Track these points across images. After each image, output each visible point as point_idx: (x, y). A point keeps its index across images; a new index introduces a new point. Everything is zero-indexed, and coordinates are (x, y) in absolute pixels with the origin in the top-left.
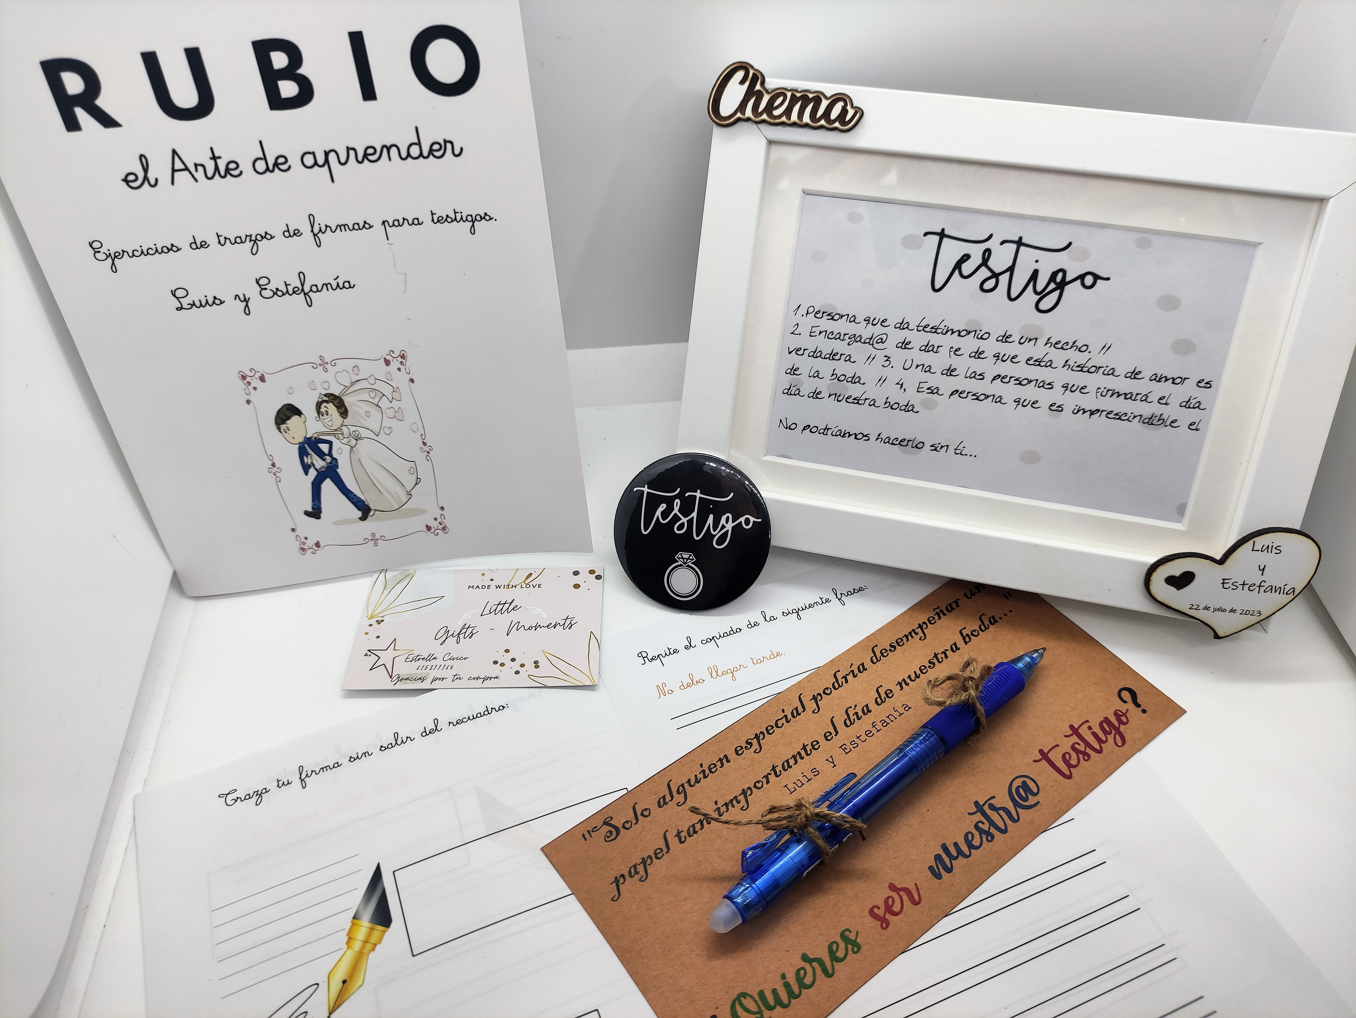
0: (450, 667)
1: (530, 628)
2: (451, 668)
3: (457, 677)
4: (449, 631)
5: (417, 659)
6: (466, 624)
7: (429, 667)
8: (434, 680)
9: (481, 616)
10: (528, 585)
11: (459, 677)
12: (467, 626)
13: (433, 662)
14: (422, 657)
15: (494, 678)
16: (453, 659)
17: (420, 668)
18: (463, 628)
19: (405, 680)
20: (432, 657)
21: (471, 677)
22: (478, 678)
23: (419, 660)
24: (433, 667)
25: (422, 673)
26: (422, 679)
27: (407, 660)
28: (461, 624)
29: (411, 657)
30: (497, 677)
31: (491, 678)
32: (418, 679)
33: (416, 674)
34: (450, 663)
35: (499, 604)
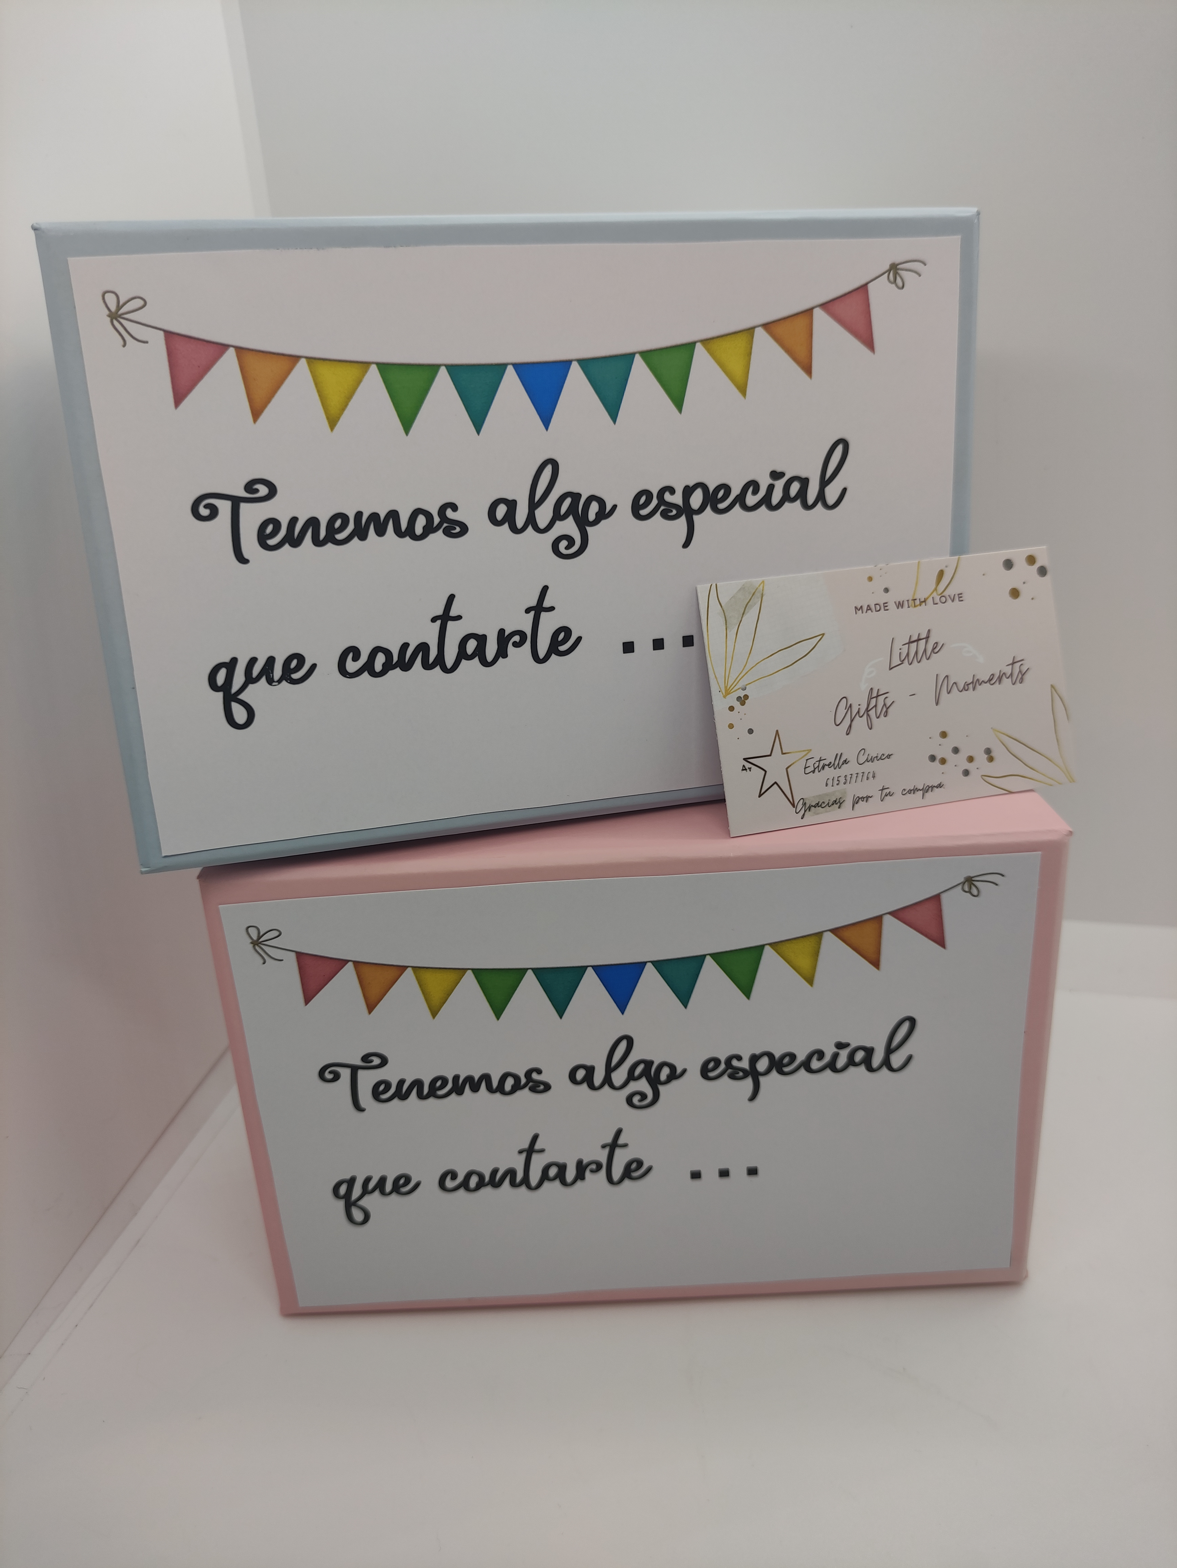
0: (871, 775)
1: (966, 688)
2: (874, 777)
3: (886, 793)
4: (851, 705)
5: (820, 765)
6: (872, 689)
7: (842, 780)
8: (856, 802)
9: (891, 669)
10: (944, 598)
11: (887, 791)
12: (875, 694)
13: (845, 770)
14: (827, 762)
15: (937, 787)
16: (872, 760)
17: (830, 782)
18: (870, 698)
19: (815, 807)
20: (840, 761)
21: (904, 790)
22: (914, 790)
23: (823, 768)
24: (848, 778)
25: (834, 791)
26: (838, 803)
27: (808, 770)
28: (864, 688)
29: (811, 763)
30: (940, 785)
31: (933, 787)
32: (833, 804)
33: (827, 795)
34: (869, 767)
35: (910, 642)
